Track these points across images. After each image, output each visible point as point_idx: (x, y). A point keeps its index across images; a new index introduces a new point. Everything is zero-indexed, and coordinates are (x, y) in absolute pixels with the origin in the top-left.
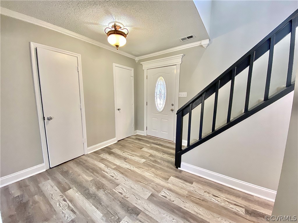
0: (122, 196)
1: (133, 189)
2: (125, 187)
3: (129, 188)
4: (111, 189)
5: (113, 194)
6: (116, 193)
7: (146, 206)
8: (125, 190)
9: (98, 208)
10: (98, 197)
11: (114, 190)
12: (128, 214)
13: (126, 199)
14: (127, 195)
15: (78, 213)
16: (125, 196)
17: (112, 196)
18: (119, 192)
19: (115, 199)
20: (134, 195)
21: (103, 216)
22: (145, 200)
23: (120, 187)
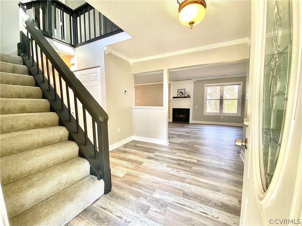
5: (167, 162)
7: (144, 160)
10: (174, 160)
11: (168, 164)
12: (152, 157)
15: (177, 155)
19: (163, 161)
21: (164, 156)
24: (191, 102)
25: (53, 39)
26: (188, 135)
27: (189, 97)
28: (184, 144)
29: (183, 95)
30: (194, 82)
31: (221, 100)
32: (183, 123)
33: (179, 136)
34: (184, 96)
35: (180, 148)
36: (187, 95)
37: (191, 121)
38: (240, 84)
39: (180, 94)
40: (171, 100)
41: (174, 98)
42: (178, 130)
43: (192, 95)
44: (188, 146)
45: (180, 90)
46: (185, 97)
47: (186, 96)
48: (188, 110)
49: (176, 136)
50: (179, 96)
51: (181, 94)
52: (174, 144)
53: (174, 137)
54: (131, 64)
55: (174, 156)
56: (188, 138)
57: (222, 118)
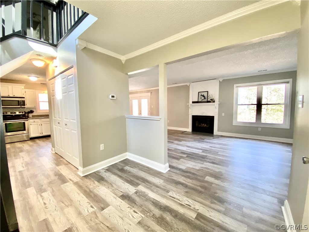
0: (134, 209)
1: (121, 217)
2: (130, 220)
3: (126, 218)
4: (147, 217)
5: (143, 212)
6: (141, 212)
7: (114, 200)
8: (130, 216)
9: (154, 199)
10: (158, 209)
11: (143, 216)
12: (129, 196)
13: (129, 206)
14: (129, 209)
15: (168, 197)
16: (131, 209)
17: (144, 209)
18: (136, 213)
19: (141, 206)
20: (121, 209)
21: (148, 195)
22: (112, 205)
23: (136, 220)
24: (216, 107)
25: (27, 39)
26: (204, 155)
27: (213, 101)
28: (190, 173)
29: (205, 98)
30: (220, 83)
31: (259, 105)
32: (204, 135)
33: (191, 156)
34: (206, 100)
35: (182, 179)
36: (211, 99)
37: (216, 132)
38: (288, 82)
39: (201, 98)
40: (191, 105)
41: (193, 102)
42: (193, 145)
43: (217, 99)
44: (195, 177)
45: (201, 93)
46: (208, 102)
47: (209, 100)
48: (212, 119)
49: (185, 156)
50: (200, 100)
51: (203, 98)
52: (175, 171)
53: (182, 157)
54: (123, 62)
55: (164, 197)
56: (201, 160)
57: (260, 129)
